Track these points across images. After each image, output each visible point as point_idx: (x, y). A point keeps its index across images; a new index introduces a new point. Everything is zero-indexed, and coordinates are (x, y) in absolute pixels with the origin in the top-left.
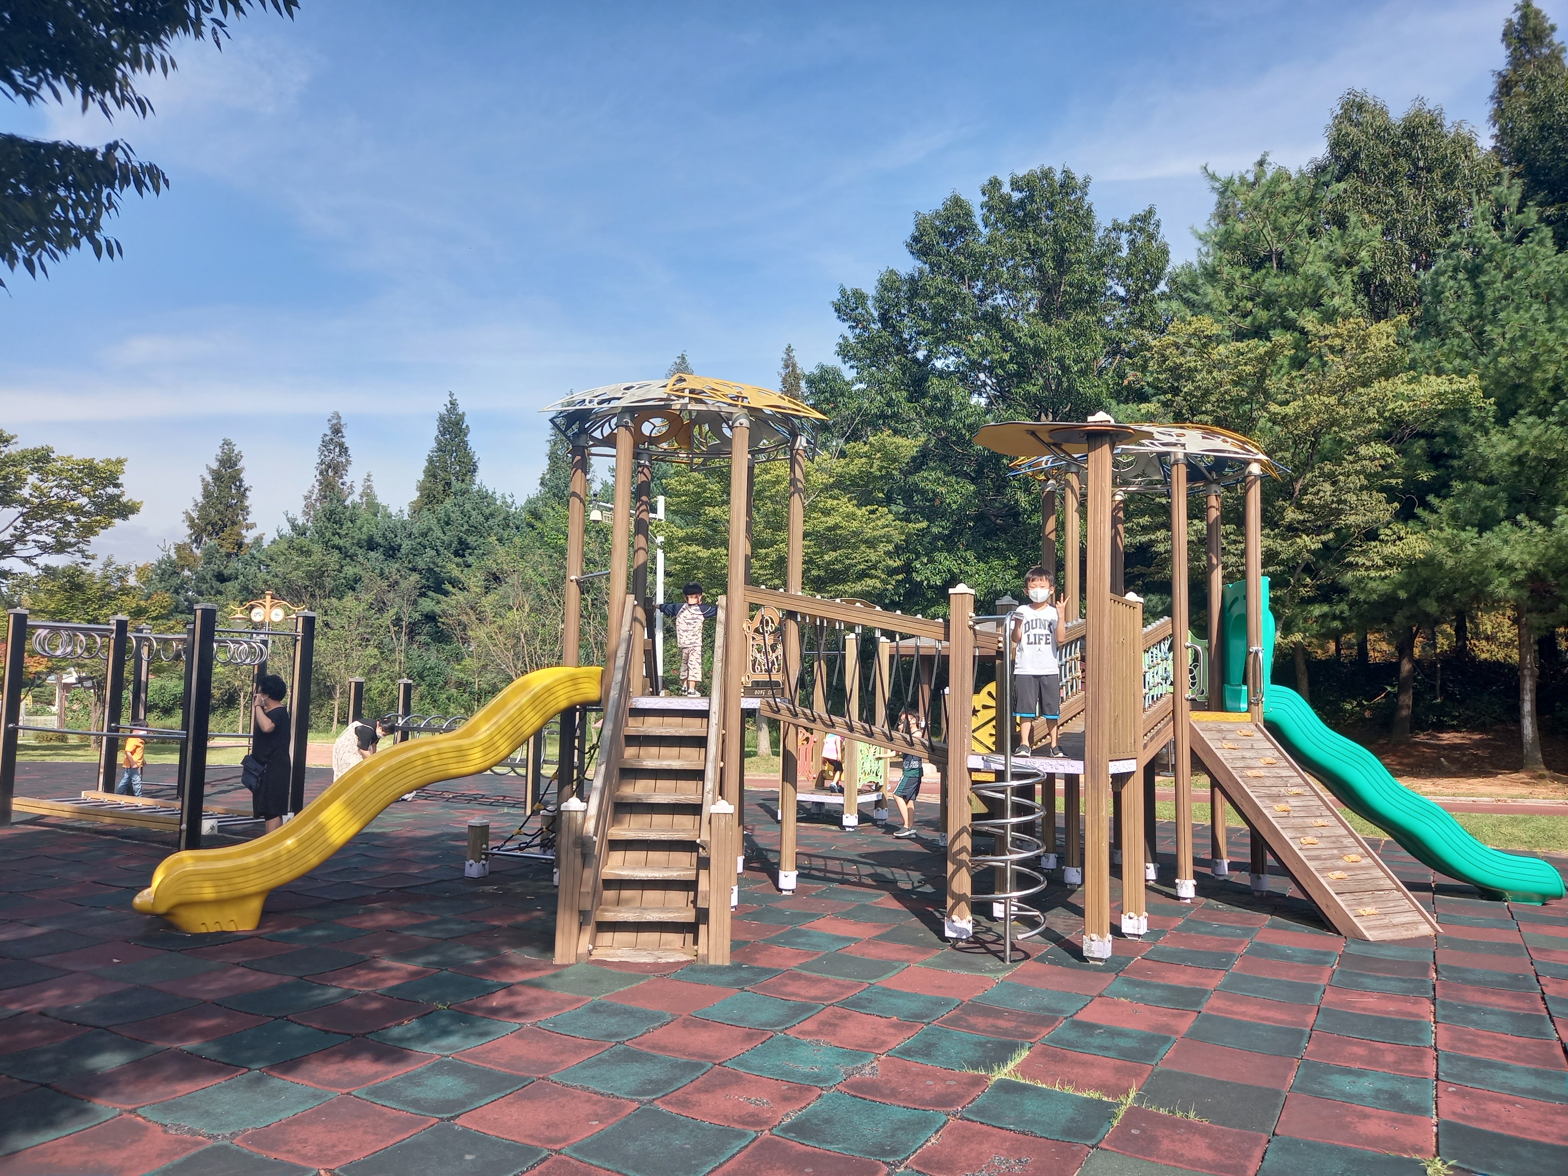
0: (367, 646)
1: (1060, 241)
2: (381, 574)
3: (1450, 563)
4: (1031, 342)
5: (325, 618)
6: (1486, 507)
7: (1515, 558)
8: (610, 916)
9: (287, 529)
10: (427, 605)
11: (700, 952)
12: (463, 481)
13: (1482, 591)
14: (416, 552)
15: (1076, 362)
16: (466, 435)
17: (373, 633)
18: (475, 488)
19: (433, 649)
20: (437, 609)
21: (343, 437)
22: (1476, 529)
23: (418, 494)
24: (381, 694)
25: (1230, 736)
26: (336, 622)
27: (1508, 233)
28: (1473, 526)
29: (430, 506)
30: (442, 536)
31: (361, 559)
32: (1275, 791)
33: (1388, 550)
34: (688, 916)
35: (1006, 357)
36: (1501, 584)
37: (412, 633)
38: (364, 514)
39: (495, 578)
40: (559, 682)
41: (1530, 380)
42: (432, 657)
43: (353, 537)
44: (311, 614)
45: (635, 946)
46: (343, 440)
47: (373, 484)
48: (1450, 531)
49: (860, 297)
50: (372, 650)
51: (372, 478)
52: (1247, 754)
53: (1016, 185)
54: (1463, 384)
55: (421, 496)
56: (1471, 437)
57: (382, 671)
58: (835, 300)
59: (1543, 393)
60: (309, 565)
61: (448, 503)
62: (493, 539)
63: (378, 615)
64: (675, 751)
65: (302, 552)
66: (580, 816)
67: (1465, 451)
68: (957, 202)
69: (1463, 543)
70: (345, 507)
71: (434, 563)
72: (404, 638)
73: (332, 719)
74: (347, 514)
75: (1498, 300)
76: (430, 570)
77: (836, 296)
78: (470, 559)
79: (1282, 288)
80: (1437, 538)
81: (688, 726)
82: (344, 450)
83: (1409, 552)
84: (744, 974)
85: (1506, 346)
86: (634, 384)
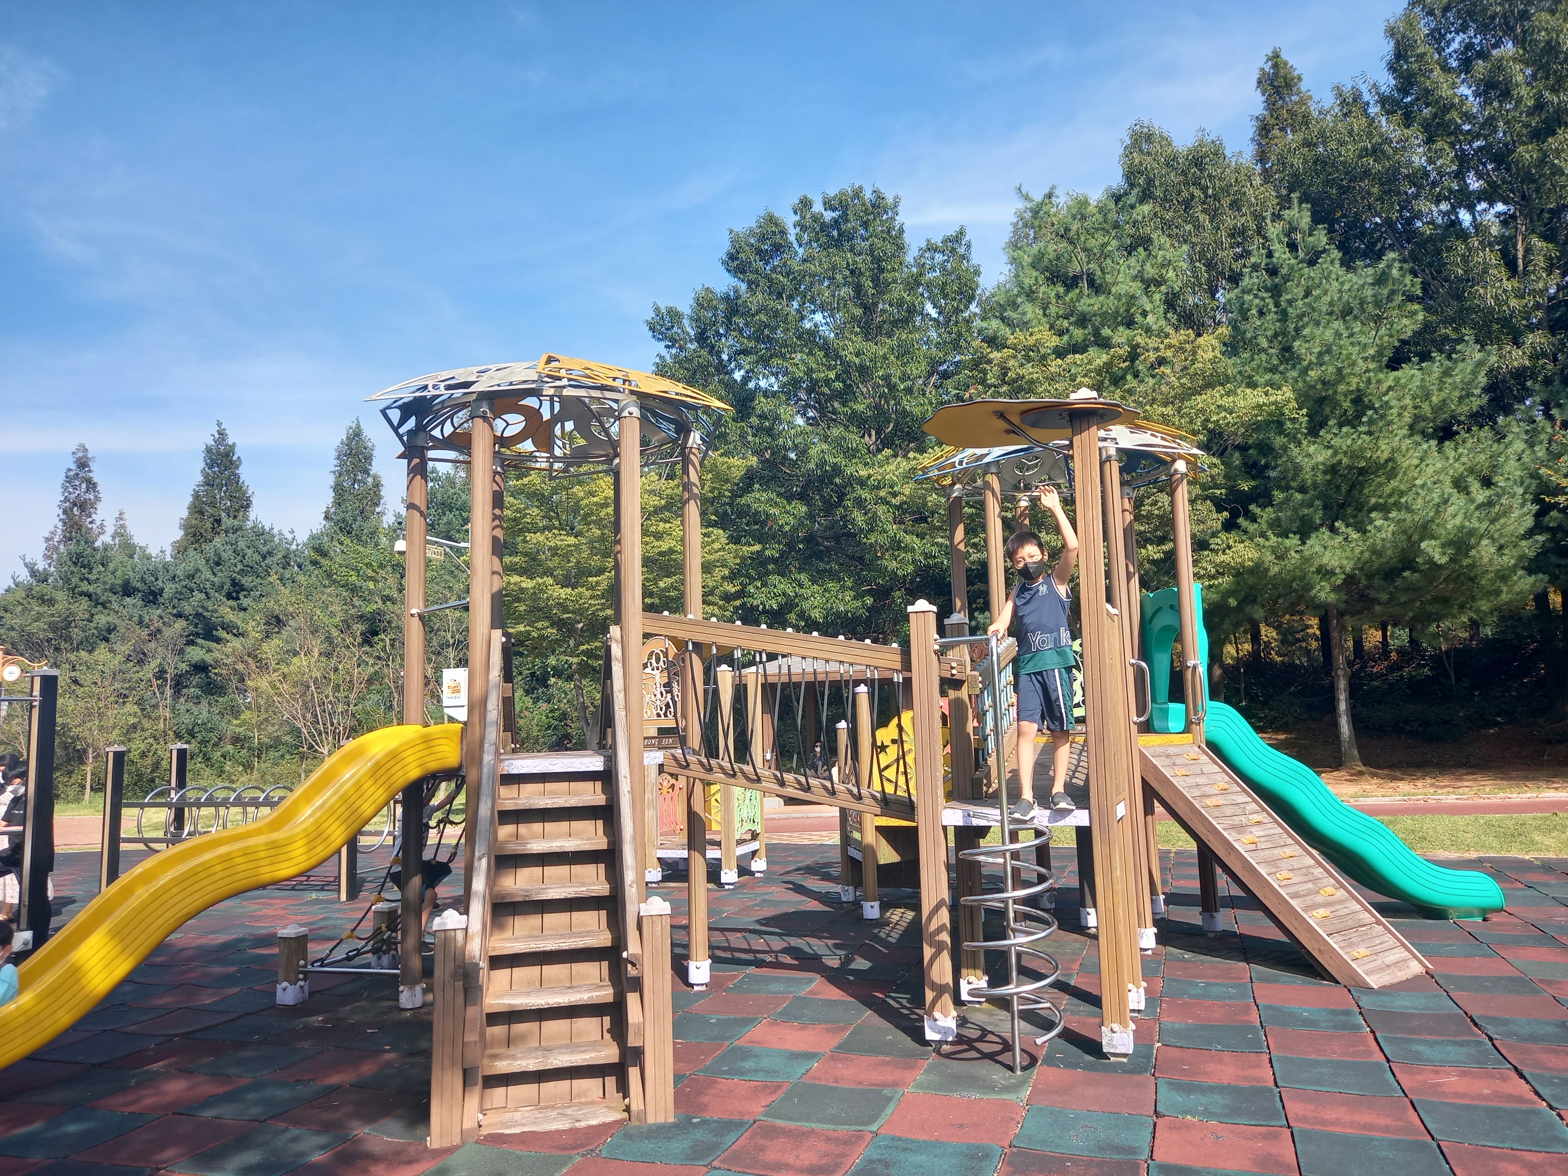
0: (124, 703)
1: (877, 260)
2: (140, 622)
3: (1275, 570)
4: (857, 361)
5: (73, 674)
6: (1304, 516)
7: (1335, 563)
8: (503, 1066)
9: (24, 576)
10: (196, 654)
11: (634, 1108)
12: (235, 517)
13: (1303, 596)
14: (180, 596)
15: (902, 380)
16: (237, 467)
17: (130, 688)
18: (250, 524)
19: (204, 703)
20: (208, 658)
21: (90, 471)
22: (1298, 536)
23: (182, 533)
24: (143, 755)
25: (1179, 761)
26: (87, 678)
27: (1301, 254)
28: (1295, 533)
29: (197, 545)
30: (212, 578)
31: (115, 606)
32: (1236, 820)
33: (1221, 558)
34: (609, 1053)
35: (832, 375)
36: (1322, 588)
37: (179, 685)
38: (118, 557)
39: (276, 622)
40: (410, 745)
41: (1335, 392)
42: (203, 712)
43: (105, 583)
44: (54, 672)
45: (537, 1104)
46: (91, 475)
47: (127, 523)
48: (1275, 539)
49: (674, 315)
50: (131, 708)
51: (125, 516)
52: (1201, 780)
53: (828, 205)
54: (1278, 396)
55: (186, 534)
56: (1285, 448)
57: (143, 730)
58: (649, 319)
59: (1346, 405)
60: (53, 615)
61: (218, 541)
62: (273, 578)
63: (137, 668)
64: (563, 826)
65: (44, 601)
66: (460, 936)
67: (1280, 462)
68: (771, 220)
69: (1287, 550)
70: (95, 549)
71: (203, 607)
72: (169, 692)
73: (83, 787)
74: (98, 557)
75: (1301, 317)
76: (198, 615)
77: (650, 315)
78: (245, 602)
79: (1096, 308)
80: (1264, 547)
81: (577, 793)
82: (91, 486)
83: (1239, 560)
84: (699, 1135)
85: (1314, 360)
86: (490, 367)
